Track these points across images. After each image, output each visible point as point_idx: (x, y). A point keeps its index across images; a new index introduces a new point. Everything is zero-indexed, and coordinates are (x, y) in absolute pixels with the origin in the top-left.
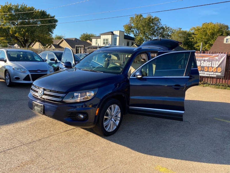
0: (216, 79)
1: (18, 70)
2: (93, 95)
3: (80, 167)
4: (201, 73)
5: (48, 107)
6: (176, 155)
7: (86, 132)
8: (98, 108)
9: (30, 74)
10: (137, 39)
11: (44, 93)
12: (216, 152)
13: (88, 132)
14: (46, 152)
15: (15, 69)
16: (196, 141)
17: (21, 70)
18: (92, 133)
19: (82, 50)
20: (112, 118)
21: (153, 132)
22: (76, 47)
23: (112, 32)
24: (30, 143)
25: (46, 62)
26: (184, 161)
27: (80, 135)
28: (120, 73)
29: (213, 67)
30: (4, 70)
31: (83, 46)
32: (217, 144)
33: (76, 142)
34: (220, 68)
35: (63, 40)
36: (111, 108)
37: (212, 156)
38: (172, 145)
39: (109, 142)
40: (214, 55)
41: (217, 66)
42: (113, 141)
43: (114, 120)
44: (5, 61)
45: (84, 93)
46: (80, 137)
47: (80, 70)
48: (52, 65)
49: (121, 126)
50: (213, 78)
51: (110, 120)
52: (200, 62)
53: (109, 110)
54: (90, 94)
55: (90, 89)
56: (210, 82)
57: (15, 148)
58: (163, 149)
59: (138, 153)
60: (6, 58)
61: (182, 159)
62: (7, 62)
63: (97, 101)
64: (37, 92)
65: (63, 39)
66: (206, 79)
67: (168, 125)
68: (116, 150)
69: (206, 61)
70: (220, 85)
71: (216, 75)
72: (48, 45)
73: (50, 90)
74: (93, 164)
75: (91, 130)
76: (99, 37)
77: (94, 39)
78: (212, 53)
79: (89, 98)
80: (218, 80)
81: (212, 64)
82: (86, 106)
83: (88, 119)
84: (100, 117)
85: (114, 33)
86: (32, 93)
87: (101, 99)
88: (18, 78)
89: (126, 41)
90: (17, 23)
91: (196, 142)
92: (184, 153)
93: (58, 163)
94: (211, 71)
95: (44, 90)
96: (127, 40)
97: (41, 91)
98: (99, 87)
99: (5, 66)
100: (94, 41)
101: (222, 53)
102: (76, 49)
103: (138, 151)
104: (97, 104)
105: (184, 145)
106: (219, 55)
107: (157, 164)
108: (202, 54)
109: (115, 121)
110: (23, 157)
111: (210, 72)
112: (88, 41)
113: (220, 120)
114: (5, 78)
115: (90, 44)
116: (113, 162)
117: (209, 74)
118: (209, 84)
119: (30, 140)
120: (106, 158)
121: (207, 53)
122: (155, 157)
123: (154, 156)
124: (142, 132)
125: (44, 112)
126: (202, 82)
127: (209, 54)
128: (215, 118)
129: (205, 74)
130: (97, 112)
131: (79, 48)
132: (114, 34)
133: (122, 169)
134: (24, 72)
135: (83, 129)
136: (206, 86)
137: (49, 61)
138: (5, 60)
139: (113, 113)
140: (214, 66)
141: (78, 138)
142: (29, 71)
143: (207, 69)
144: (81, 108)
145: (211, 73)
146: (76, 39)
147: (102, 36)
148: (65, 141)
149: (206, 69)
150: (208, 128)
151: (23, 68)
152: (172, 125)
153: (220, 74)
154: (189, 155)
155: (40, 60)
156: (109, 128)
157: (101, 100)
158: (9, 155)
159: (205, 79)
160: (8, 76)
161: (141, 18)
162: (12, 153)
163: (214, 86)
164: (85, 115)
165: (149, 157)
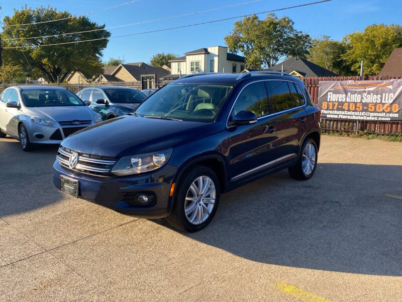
0: (390, 125)
1: (40, 122)
2: (164, 160)
3: (143, 288)
4: (363, 115)
5: (86, 184)
6: (313, 263)
7: (156, 225)
8: (173, 183)
9: (61, 128)
10: (250, 59)
11: (80, 159)
12: (387, 254)
13: (159, 226)
14: (85, 263)
15: (35, 120)
16: (351, 237)
17: (46, 122)
18: (166, 228)
19: (153, 82)
20: (199, 201)
21: (275, 223)
22: (142, 77)
23: (206, 50)
24: (57, 248)
25: (89, 106)
26: (329, 272)
27: (144, 232)
28: (212, 120)
29: (383, 104)
30: (17, 122)
31: (154, 75)
32: (390, 240)
33: (138, 243)
34: (397, 105)
35: (121, 67)
36: (197, 184)
37: (380, 263)
38: (307, 244)
39: (195, 242)
40: (385, 82)
41: (391, 101)
42: (202, 241)
43: (204, 203)
44: (19, 107)
45: (149, 158)
46: (144, 235)
47: (143, 118)
48: (100, 110)
49: (217, 214)
50: (384, 123)
51: (196, 204)
52: (360, 95)
53: (194, 186)
54: (159, 160)
55: (158, 151)
56: (380, 130)
57: (31, 258)
58: (291, 253)
59: (246, 260)
60: (20, 101)
61: (324, 269)
62: (21, 109)
63: (172, 171)
64: (67, 158)
65: (120, 65)
66: (373, 125)
67: (303, 210)
68: (208, 257)
69: (372, 94)
70: (397, 136)
71: (389, 117)
72: (96, 78)
73: (90, 155)
74: (166, 282)
75: (164, 223)
76: (183, 59)
77: (174, 63)
78: (381, 79)
79: (157, 166)
80: (394, 126)
81: (381, 98)
82: (152, 180)
83: (156, 204)
84: (179, 199)
85: (209, 50)
86: (59, 160)
87: (179, 166)
88: (40, 136)
89: (231, 63)
90: (41, 42)
91: (351, 239)
92: (329, 258)
93: (103, 282)
94: (381, 110)
95: (80, 154)
96: (233, 62)
97: (74, 157)
98: (174, 146)
99: (18, 116)
100: (174, 65)
101: (399, 78)
102: (143, 81)
103: (246, 258)
104: (173, 176)
105: (330, 244)
106: (393, 82)
107: (280, 279)
108: (364, 82)
109: (207, 205)
110: (44, 274)
111: (379, 113)
112: (165, 67)
113: (395, 197)
114: (20, 136)
115: (168, 72)
116: (201, 278)
117: (378, 117)
118: (378, 135)
119: (58, 244)
120: (189, 270)
121: (373, 79)
122: (277, 266)
123: (274, 265)
124: (254, 224)
125: (81, 192)
126: (366, 131)
127: (377, 81)
128: (388, 195)
129: (369, 116)
130: (172, 190)
131: (148, 80)
132: (209, 53)
133: (217, 290)
134: (51, 125)
135: (150, 222)
136: (373, 138)
137: (94, 105)
138: (18, 105)
139: (202, 190)
140: (387, 102)
141: (141, 237)
142: (60, 122)
143: (373, 107)
144: (145, 184)
145: (380, 115)
146: (143, 64)
147: (187, 57)
148: (119, 243)
149: (371, 108)
150: (374, 212)
151: (48, 119)
152: (308, 209)
153: (396, 115)
154: (338, 262)
155: (78, 104)
156: (195, 218)
157: (180, 169)
158: (21, 270)
159: (370, 126)
160: (24, 133)
161: (256, 22)
162: (25, 266)
163: (387, 137)
164: (152, 196)
165: (265, 266)
